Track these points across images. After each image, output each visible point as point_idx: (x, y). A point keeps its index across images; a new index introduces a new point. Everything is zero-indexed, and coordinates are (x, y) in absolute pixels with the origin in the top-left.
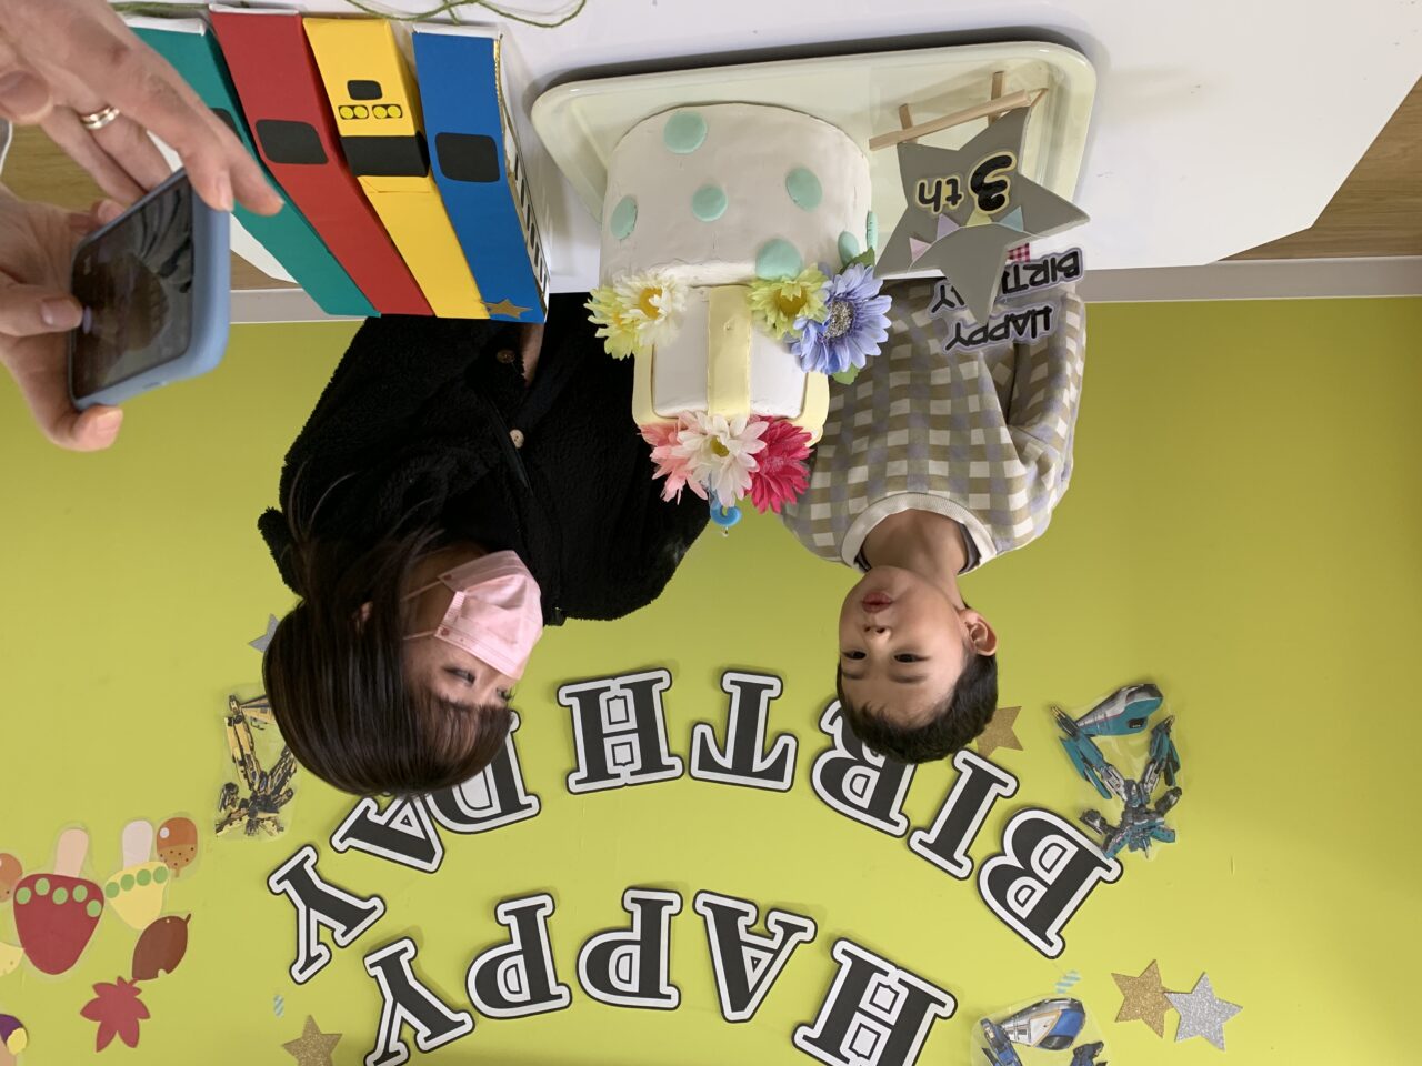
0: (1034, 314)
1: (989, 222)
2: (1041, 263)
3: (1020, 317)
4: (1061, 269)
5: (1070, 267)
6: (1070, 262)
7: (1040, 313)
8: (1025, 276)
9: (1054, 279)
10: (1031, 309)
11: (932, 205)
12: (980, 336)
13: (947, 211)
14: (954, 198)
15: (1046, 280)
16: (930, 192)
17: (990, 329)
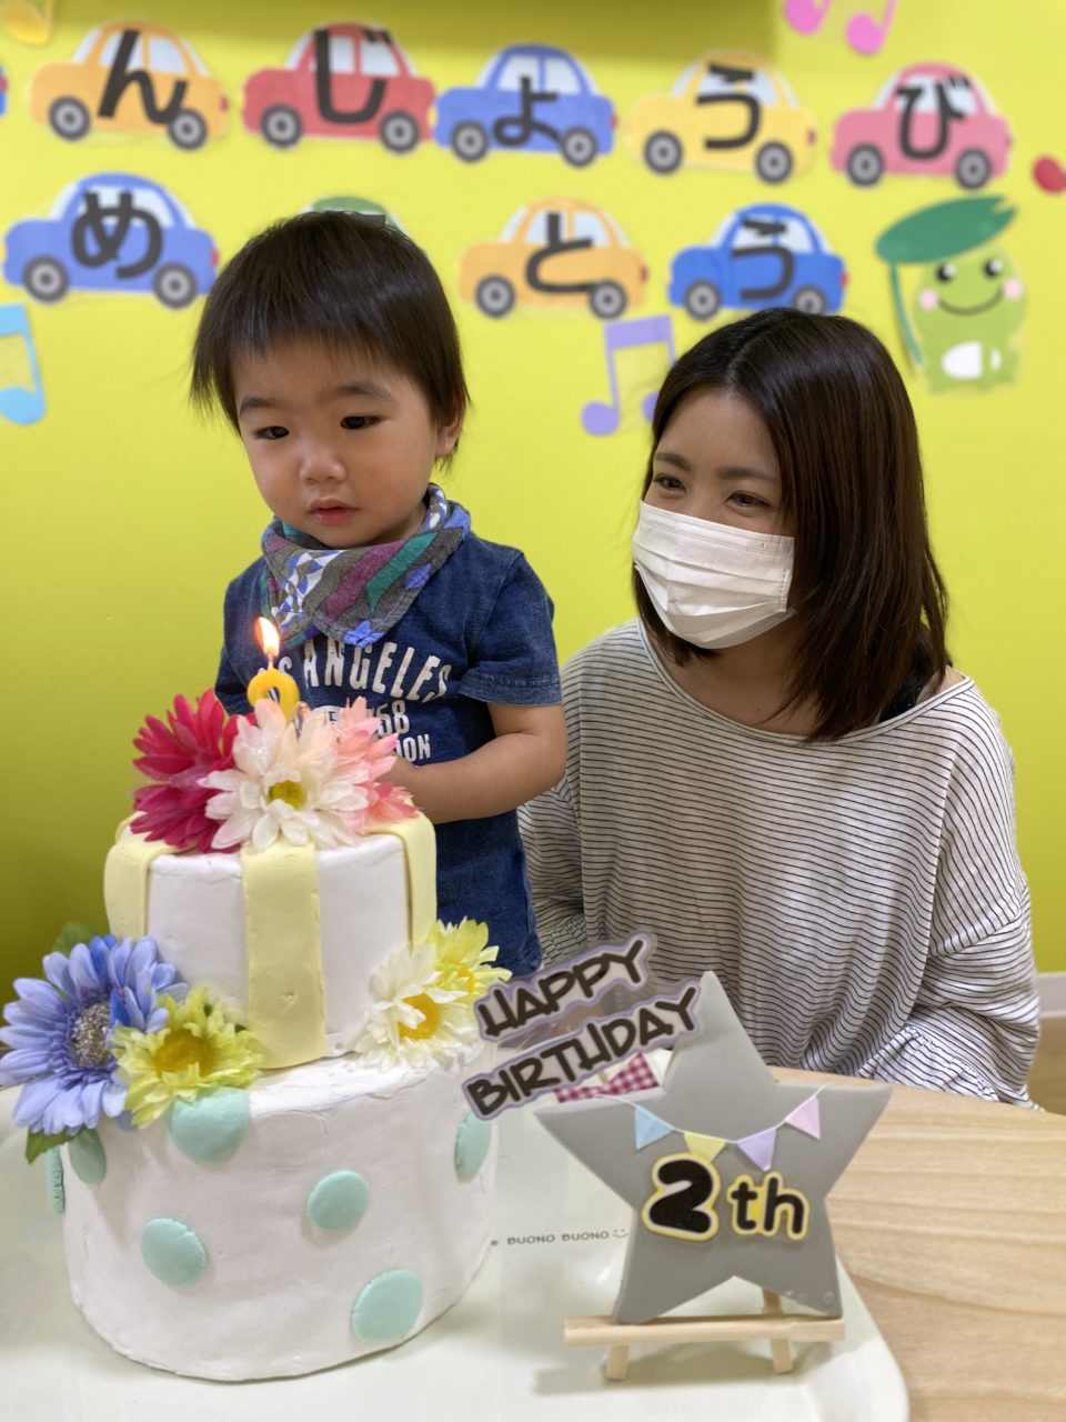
1: (688, 1137)
2: (535, 1091)
3: (533, 1014)
4: (496, 1088)
5: (485, 1093)
6: (489, 1100)
7: (504, 1026)
8: (551, 1068)
9: (503, 1074)
10: (521, 1027)
11: (781, 1191)
12: (589, 973)
13: (757, 1174)
14: (744, 1195)
15: (516, 1069)
16: (784, 1213)
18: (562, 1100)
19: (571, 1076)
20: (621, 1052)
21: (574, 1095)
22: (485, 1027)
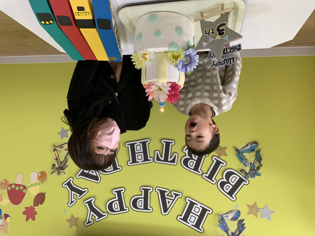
0: (230, 59)
1: (221, 38)
2: (232, 47)
3: (227, 59)
4: (237, 49)
6: (239, 47)
8: (228, 50)
9: (235, 51)
11: (208, 34)
12: (218, 64)
13: (211, 36)
14: (213, 33)
15: (233, 51)
17: (221, 62)
18: (229, 45)
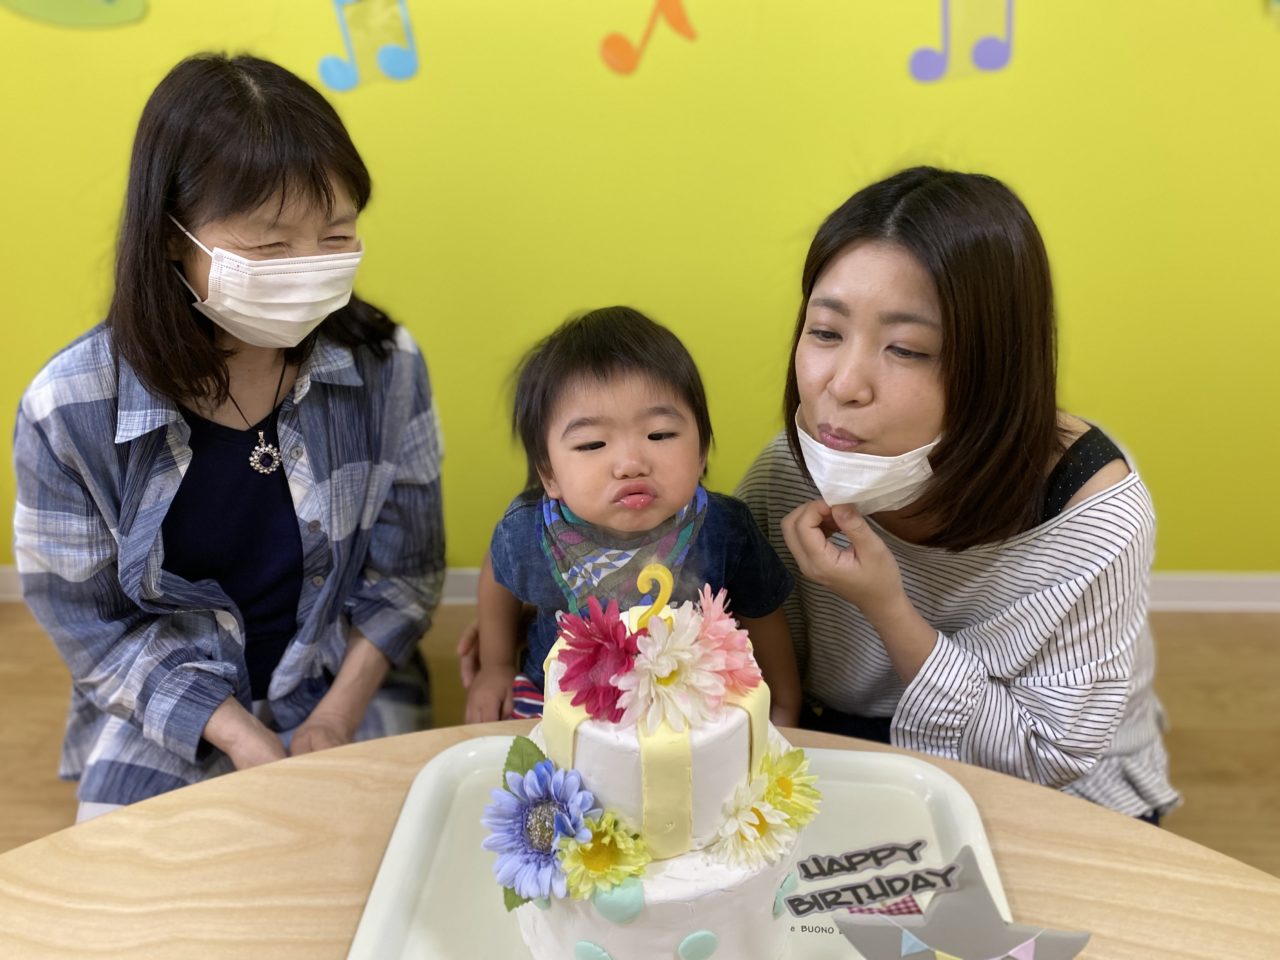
2: (834, 907)
3: (837, 870)
4: (808, 903)
5: (800, 904)
6: (801, 908)
7: (816, 875)
8: (847, 896)
9: (813, 897)
12: (880, 855)
15: (823, 895)
18: (852, 912)
19: (860, 901)
20: (897, 893)
21: (861, 911)
22: (804, 874)
